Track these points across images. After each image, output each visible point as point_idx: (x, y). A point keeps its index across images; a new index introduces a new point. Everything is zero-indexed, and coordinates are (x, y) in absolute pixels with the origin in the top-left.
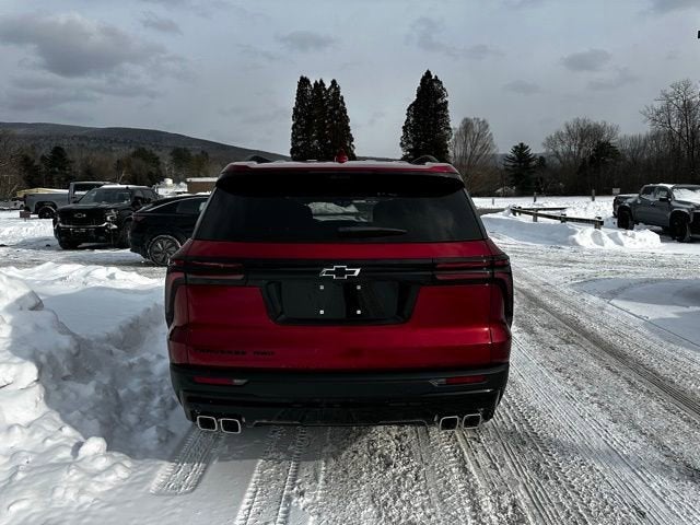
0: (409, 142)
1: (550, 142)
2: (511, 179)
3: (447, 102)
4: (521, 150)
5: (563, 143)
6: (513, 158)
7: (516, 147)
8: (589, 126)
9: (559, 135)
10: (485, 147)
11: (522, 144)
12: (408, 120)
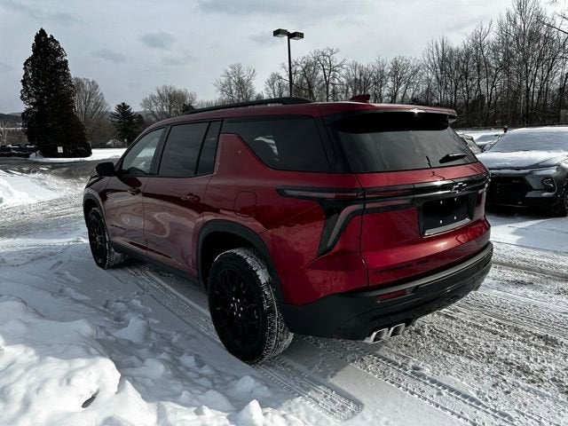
0: (30, 96)
1: (146, 103)
2: (118, 133)
3: (66, 61)
4: (123, 108)
5: (157, 104)
6: (118, 116)
7: (119, 106)
8: (174, 92)
9: (153, 98)
10: (98, 105)
11: (123, 104)
12: (26, 74)
